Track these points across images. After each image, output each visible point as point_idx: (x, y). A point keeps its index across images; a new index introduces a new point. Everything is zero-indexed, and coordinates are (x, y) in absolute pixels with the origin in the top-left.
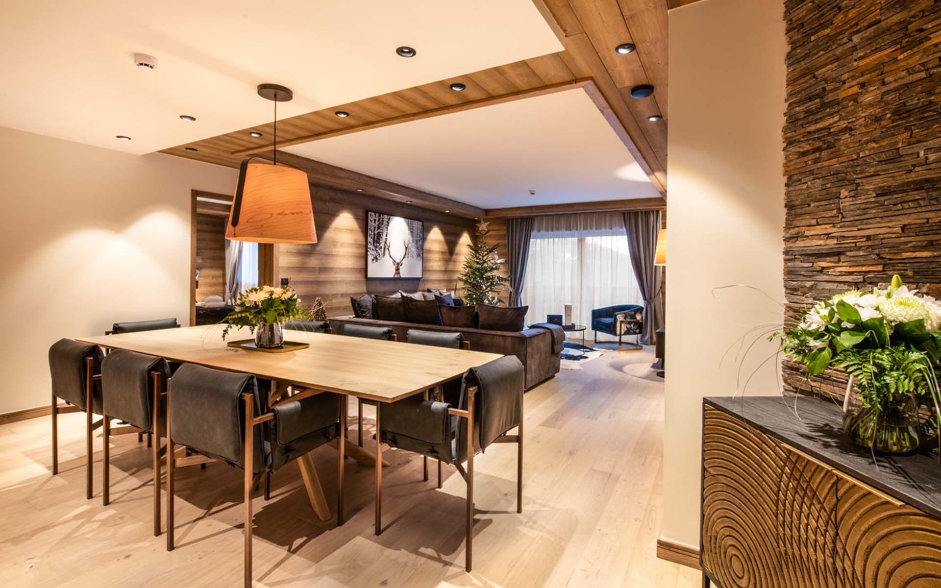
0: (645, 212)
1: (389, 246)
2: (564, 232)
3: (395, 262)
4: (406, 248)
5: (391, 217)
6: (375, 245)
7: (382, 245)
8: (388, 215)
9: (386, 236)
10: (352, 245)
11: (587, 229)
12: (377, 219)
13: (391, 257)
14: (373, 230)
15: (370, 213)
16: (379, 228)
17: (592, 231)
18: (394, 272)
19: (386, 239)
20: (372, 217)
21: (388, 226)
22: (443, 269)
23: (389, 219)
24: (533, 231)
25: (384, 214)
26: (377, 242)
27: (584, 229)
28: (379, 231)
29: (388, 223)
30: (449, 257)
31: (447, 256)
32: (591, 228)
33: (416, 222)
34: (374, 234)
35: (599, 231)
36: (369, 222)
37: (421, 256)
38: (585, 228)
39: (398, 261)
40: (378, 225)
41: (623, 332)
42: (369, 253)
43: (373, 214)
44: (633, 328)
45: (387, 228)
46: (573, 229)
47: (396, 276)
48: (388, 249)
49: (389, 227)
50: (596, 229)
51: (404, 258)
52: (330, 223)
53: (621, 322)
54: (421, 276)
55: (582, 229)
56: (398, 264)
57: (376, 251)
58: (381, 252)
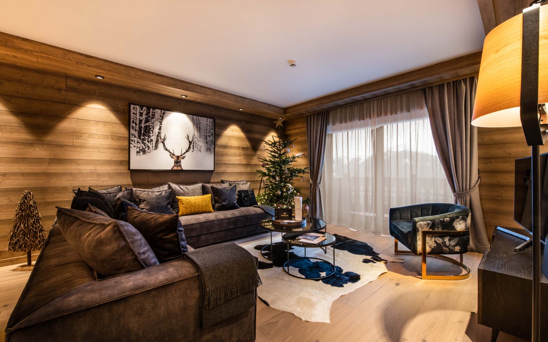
0: (453, 82)
1: (164, 139)
2: (357, 122)
3: (174, 155)
4: (190, 143)
5: (166, 112)
6: (142, 137)
7: (154, 138)
8: (161, 109)
9: (160, 129)
10: (105, 137)
11: (381, 115)
12: (145, 112)
13: (166, 149)
14: (138, 123)
15: (132, 106)
16: (147, 121)
17: (386, 117)
18: (173, 165)
19: (159, 133)
20: (136, 110)
21: (162, 120)
22: (244, 162)
23: (164, 113)
24: (329, 125)
25: (154, 108)
26: (144, 135)
27: (378, 117)
28: (147, 124)
29: (163, 117)
30: (252, 152)
31: (250, 152)
32: (386, 114)
33: (205, 119)
34: (140, 128)
35: (394, 116)
36: (132, 115)
37: (213, 150)
38: (379, 115)
39: (178, 153)
40: (146, 118)
41: (428, 249)
42: (131, 145)
43: (138, 107)
44: (447, 243)
45: (161, 122)
46: (367, 117)
47: (175, 168)
48: (163, 143)
49: (164, 122)
50: (391, 114)
51: (187, 151)
52: (70, 113)
53: (425, 234)
54: (213, 169)
55: (376, 116)
56: (178, 157)
57: (144, 144)
58: (152, 145)
